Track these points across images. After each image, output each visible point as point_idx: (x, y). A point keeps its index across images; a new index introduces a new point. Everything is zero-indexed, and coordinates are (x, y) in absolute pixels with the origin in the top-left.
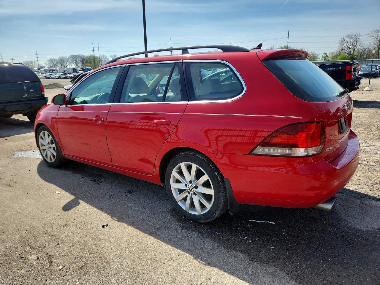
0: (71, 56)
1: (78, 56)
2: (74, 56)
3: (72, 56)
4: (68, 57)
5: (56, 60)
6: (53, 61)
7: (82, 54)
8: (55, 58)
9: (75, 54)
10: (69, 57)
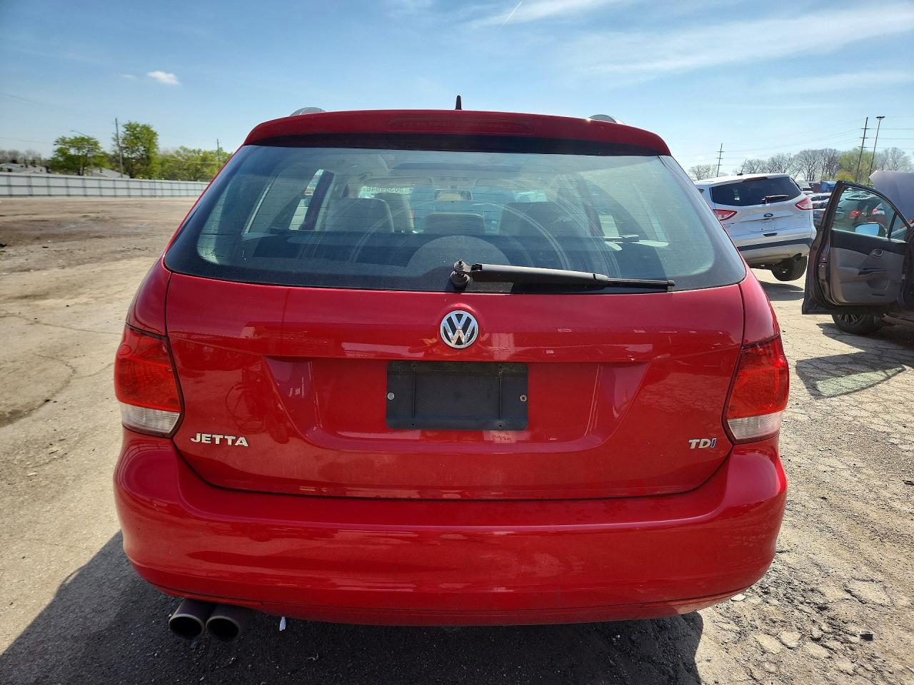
0: (801, 153)
1: (822, 152)
2: (810, 154)
3: (805, 152)
4: (792, 156)
5: (763, 163)
6: (755, 167)
7: (833, 148)
8: (761, 159)
9: (814, 149)
10: (795, 156)
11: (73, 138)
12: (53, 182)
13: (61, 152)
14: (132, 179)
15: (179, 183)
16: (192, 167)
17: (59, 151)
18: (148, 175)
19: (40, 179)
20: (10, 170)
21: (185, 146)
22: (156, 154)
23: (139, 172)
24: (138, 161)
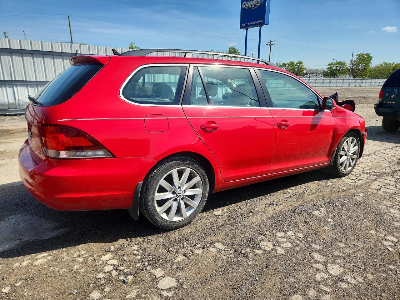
11: (336, 62)
12: (325, 81)
13: (330, 68)
14: (354, 79)
15: (376, 80)
16: (387, 72)
17: (329, 68)
18: (362, 76)
19: (320, 80)
20: (309, 77)
21: (386, 62)
22: (369, 67)
23: (358, 75)
24: (359, 70)
